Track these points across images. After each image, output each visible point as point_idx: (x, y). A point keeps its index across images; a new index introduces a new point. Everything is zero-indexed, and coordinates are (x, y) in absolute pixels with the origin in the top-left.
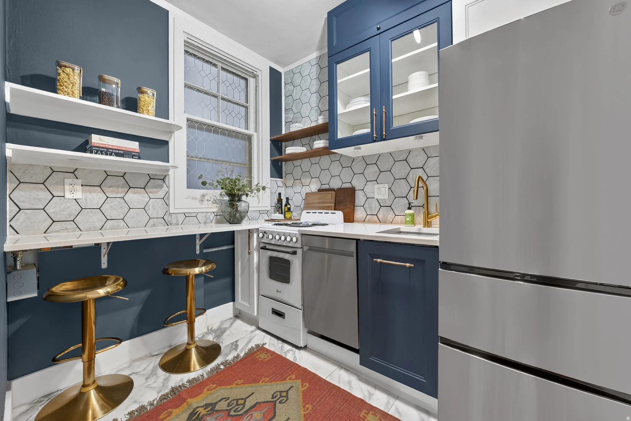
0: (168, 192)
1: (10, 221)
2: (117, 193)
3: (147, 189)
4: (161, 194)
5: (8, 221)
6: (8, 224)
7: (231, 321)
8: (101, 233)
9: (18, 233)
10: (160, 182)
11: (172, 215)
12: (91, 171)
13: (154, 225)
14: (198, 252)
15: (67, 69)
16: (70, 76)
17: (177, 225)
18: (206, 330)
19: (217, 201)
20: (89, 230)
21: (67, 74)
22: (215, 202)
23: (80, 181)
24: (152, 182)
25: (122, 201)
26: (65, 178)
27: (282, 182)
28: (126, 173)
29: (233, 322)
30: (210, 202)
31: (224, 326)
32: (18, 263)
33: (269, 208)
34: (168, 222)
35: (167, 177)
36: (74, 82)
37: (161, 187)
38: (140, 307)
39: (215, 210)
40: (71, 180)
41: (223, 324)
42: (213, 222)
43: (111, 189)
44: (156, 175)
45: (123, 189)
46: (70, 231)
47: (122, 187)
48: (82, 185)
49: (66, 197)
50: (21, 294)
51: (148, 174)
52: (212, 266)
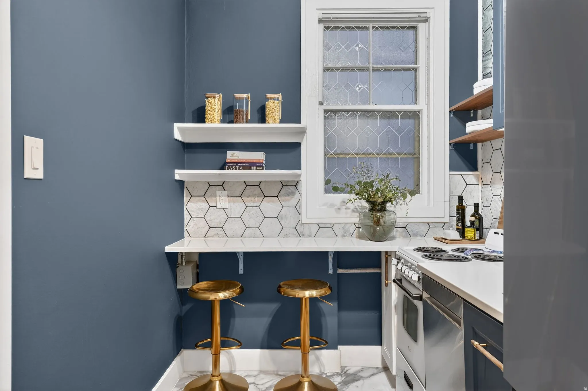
0: (300, 199)
1: (186, 227)
2: (254, 202)
3: (279, 197)
4: (293, 202)
5: (185, 226)
6: (185, 229)
7: (375, 371)
8: (241, 240)
9: (190, 236)
10: (292, 189)
11: (304, 225)
12: (234, 183)
13: (286, 236)
14: (331, 272)
15: (210, 99)
16: (212, 104)
17: (310, 237)
18: (339, 370)
19: (359, 209)
20: (233, 237)
21: (210, 103)
22: (355, 210)
23: (226, 193)
24: (285, 189)
25: (257, 209)
26: (217, 190)
27: (477, 177)
28: (261, 182)
29: (376, 373)
30: (349, 211)
31: (361, 374)
32: (184, 260)
33: (447, 219)
34: (301, 233)
35: (300, 182)
36: (215, 108)
37: (293, 194)
38: (270, 319)
39: (357, 220)
40: (220, 192)
41: (362, 371)
42: (354, 235)
43: (249, 198)
44: (288, 182)
45: (258, 198)
46: (221, 236)
47: (258, 197)
48: (228, 196)
49: (218, 207)
50: (183, 284)
51: (281, 181)
52: (325, 292)
